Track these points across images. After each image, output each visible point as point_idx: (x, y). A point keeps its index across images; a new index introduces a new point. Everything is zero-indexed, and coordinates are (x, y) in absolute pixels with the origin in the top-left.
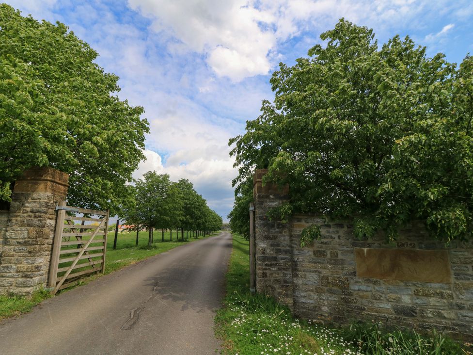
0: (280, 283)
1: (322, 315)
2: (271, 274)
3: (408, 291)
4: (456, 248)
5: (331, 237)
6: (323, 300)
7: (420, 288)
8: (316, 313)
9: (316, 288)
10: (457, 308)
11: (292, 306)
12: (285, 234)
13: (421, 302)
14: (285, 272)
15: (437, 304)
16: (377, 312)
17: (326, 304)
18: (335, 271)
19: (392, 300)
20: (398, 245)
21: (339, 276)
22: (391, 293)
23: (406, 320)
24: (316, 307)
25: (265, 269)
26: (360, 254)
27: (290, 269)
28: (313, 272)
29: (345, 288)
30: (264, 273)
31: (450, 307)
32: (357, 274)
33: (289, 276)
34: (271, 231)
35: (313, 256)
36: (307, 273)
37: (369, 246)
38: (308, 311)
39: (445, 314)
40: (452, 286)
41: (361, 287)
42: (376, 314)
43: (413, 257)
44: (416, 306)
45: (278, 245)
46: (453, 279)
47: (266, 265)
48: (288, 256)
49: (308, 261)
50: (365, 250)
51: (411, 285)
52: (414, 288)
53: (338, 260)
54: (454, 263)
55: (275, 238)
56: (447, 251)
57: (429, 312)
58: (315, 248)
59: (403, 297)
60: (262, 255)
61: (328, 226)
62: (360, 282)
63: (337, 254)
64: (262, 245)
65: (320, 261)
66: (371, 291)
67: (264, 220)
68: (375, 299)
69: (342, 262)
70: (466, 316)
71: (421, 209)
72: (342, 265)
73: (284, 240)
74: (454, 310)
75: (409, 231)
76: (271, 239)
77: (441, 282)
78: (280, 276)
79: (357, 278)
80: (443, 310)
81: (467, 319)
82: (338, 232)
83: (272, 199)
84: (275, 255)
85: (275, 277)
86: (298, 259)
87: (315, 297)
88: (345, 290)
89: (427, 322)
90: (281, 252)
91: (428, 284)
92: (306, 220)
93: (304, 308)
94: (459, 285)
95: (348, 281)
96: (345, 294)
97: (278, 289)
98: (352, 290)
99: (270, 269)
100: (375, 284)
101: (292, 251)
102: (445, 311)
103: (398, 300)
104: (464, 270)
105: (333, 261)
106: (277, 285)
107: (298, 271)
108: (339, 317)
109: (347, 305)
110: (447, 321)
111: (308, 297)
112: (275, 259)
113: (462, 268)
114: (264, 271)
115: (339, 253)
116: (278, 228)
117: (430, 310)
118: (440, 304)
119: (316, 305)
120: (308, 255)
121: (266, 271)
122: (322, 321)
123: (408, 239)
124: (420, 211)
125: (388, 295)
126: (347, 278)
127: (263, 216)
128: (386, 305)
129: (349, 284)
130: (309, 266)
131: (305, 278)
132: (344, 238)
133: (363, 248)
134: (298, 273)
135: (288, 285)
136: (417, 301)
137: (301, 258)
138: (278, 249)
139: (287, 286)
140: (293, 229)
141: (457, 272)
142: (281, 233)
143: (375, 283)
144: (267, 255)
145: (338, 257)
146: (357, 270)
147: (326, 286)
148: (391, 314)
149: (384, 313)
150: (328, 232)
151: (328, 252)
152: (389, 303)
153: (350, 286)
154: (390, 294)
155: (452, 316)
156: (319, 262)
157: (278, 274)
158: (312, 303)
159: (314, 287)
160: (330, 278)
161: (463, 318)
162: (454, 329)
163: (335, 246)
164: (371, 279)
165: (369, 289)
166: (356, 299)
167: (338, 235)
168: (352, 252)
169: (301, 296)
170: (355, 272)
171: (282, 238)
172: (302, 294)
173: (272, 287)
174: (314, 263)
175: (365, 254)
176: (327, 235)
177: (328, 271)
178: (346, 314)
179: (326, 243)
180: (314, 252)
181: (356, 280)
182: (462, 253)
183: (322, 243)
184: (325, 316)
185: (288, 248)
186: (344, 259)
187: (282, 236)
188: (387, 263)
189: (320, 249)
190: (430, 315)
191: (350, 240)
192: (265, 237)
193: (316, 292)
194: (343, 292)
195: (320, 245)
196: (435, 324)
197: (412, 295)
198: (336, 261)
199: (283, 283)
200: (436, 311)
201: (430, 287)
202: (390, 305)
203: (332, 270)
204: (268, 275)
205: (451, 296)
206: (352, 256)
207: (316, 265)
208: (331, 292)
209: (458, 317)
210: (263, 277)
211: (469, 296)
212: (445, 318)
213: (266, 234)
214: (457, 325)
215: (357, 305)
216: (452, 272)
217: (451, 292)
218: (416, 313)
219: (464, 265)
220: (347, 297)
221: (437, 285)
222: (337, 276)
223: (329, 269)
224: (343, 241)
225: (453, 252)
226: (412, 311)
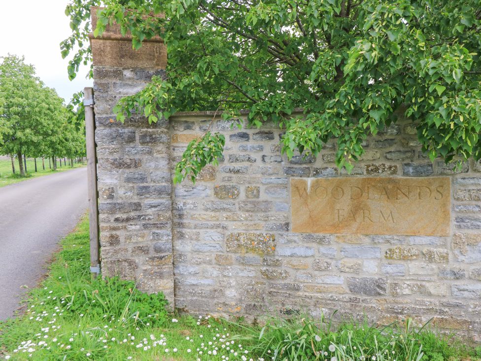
0: (147, 253)
1: (225, 304)
2: (129, 238)
3: (375, 252)
4: (467, 172)
5: (249, 159)
6: (229, 277)
7: (395, 247)
8: (216, 301)
9: (218, 257)
10: (452, 278)
11: (170, 293)
12: (159, 156)
13: (395, 270)
14: (157, 231)
15: (421, 273)
16: (320, 292)
17: (234, 284)
18: (252, 223)
19: (347, 270)
20: (367, 170)
21: (258, 232)
22: (346, 257)
23: (367, 303)
24: (215, 291)
25: (114, 229)
26: (298, 189)
27: (169, 226)
28: (212, 228)
29: (268, 254)
30: (112, 236)
31: (441, 276)
32: (291, 227)
33: (165, 238)
34: (127, 149)
35: (213, 198)
36: (201, 231)
37: (317, 172)
38: (200, 299)
39: (431, 287)
40: (449, 240)
41: (296, 251)
42: (319, 295)
43: (391, 190)
44: (387, 277)
45: (143, 179)
46: (452, 229)
47: (117, 220)
48: (163, 201)
49: (203, 207)
50: (310, 181)
51: (381, 241)
52: (385, 247)
53: (258, 202)
54: (458, 199)
55: (136, 164)
56: (451, 177)
57: (406, 285)
58: (219, 182)
59: (366, 263)
60: (109, 201)
61: (244, 136)
62: (295, 242)
63: (258, 192)
64: (107, 180)
65: (225, 206)
66: (313, 256)
67: (110, 127)
68: (319, 269)
69: (266, 207)
70: (464, 290)
71: (416, 99)
72: (265, 211)
73: (156, 168)
74: (445, 281)
75: (391, 142)
76: (129, 167)
77: (432, 234)
78: (147, 239)
79: (291, 235)
80: (428, 281)
81: (466, 294)
82: (261, 148)
83: (130, 79)
84: (136, 199)
85: (136, 243)
86: (185, 204)
87: (215, 273)
88: (268, 258)
89: (401, 303)
90: (149, 193)
91: (411, 239)
92: (201, 125)
93: (194, 295)
94: (461, 238)
95: (274, 240)
96: (268, 265)
97: (143, 264)
98: (281, 256)
99: (125, 228)
100: (321, 244)
101: (173, 189)
102: (433, 283)
103: (357, 269)
104: (474, 212)
105: (249, 206)
106: (141, 258)
107: (183, 227)
108: (255, 305)
109: (270, 284)
110: (432, 300)
111: (201, 274)
112: (137, 206)
113: (471, 208)
114: (114, 233)
115: (262, 189)
116: (143, 143)
117: (408, 283)
118: (425, 273)
119: (216, 287)
120: (203, 195)
121: (118, 233)
122: (225, 315)
123: (386, 157)
124: (415, 104)
125: (342, 262)
126: (272, 236)
127: (108, 118)
128: (336, 278)
129: (275, 246)
130: (205, 217)
131: (197, 240)
132: (273, 159)
133: (305, 179)
134: (184, 231)
135: (163, 255)
136: (389, 269)
137: (191, 202)
138: (144, 187)
139: (161, 258)
140: (175, 144)
141: (461, 215)
142: (150, 153)
143: (321, 241)
144: (120, 201)
145: (258, 197)
146: (291, 220)
147: (235, 252)
148: (342, 294)
149: (331, 292)
150: (244, 149)
151: (242, 189)
152: (343, 274)
153: (278, 249)
154: (345, 260)
155: (443, 290)
156: (224, 209)
157: (143, 237)
158: (209, 285)
159: (214, 256)
160: (242, 238)
161: (458, 293)
162: (442, 312)
163: (253, 176)
164: (315, 235)
165: (310, 253)
166: (286, 272)
167: (261, 154)
168: (285, 186)
169: (190, 273)
170: (287, 224)
171: (153, 164)
172: (192, 270)
173: (131, 263)
174: (215, 210)
175: (309, 190)
176: (242, 154)
177: (240, 223)
178: (267, 298)
179: (238, 171)
180: (215, 188)
181: (289, 238)
182: (476, 181)
183: (230, 171)
184: (231, 306)
185: (164, 184)
186: (270, 200)
187: (151, 161)
188: (345, 204)
189: (227, 184)
190: (407, 291)
191: (283, 163)
192: (113, 164)
193: (216, 264)
194: (264, 260)
195: (228, 175)
196: (413, 306)
197: (381, 260)
198: (255, 206)
199: (152, 254)
200: (417, 285)
201: (412, 243)
202: (342, 278)
203: (247, 222)
204: (122, 239)
205: (445, 258)
206: (285, 193)
207: (218, 214)
208: (243, 262)
209: (452, 293)
210: (111, 244)
211: (474, 256)
212: (430, 295)
213: (116, 156)
214: (449, 305)
215: (287, 281)
216: (453, 216)
217: (446, 250)
218: (385, 290)
219: (474, 203)
220: (270, 269)
221: (425, 240)
222: (255, 232)
223: (241, 221)
224: (270, 166)
225: (460, 180)
226: (378, 286)
